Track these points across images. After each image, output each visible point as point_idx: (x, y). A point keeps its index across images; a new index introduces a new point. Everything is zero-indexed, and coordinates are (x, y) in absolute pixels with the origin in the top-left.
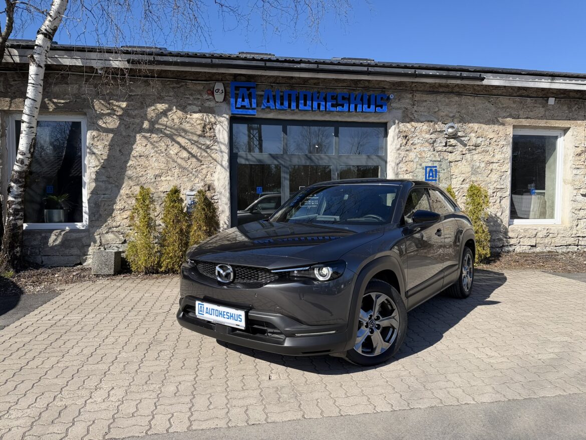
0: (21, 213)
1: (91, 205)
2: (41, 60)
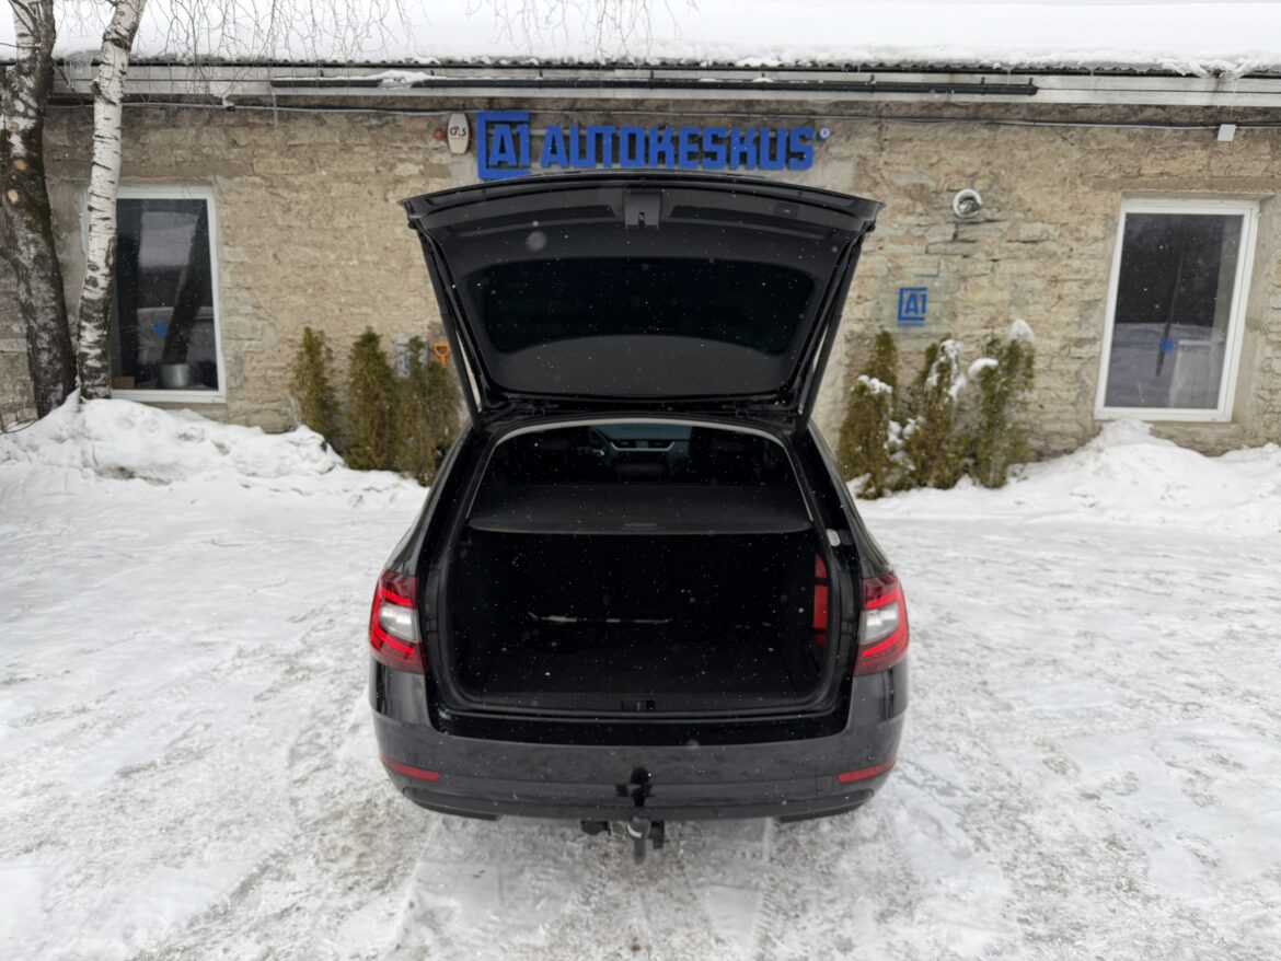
0: (103, 375)
1: (229, 359)
2: (113, 90)
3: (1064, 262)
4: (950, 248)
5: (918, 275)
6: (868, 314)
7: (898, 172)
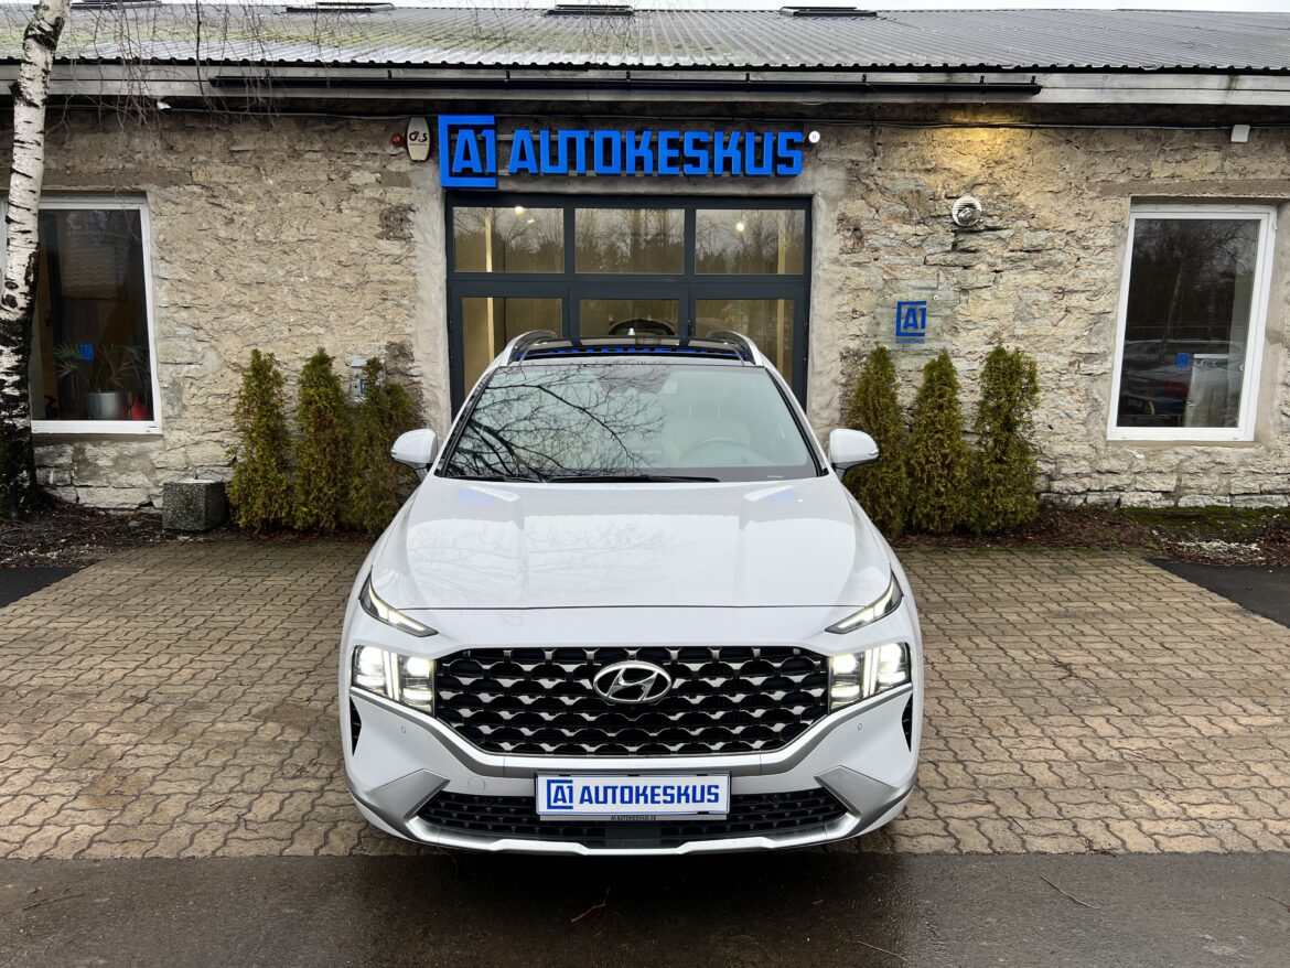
0: (22, 404)
1: (166, 385)
2: (35, 90)
3: (1070, 274)
4: (950, 257)
5: (914, 288)
6: (864, 329)
7: (893, 179)
